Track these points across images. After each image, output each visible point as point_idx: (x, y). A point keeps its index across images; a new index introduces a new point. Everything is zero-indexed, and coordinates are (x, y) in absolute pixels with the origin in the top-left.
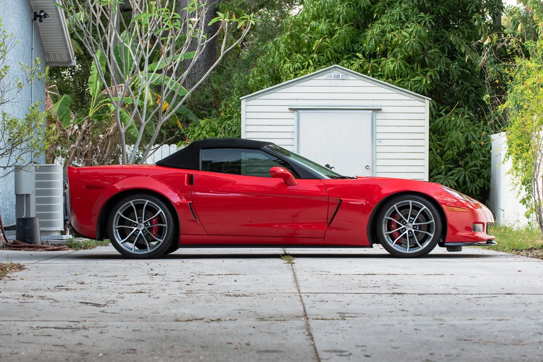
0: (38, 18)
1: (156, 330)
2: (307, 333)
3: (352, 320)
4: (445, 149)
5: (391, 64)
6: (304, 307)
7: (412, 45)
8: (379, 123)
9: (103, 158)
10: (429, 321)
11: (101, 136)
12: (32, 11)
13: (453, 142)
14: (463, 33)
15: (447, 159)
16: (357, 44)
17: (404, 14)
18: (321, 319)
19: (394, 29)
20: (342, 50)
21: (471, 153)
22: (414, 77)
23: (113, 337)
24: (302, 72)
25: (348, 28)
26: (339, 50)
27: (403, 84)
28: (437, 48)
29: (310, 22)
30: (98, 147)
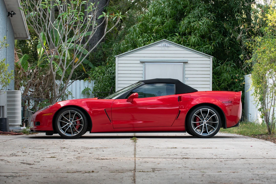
0: (10, 15)
1: (56, 177)
2: (133, 179)
3: (158, 172)
4: (221, 83)
5: (193, 39)
6: (135, 165)
7: (204, 29)
8: (186, 69)
9: (44, 87)
10: (197, 172)
11: (44, 76)
12: (7, 11)
13: (225, 79)
14: (231, 23)
15: (222, 88)
16: (176, 28)
17: (200, 13)
18: (142, 172)
19: (195, 21)
20: (168, 31)
21: (234, 85)
22: (205, 45)
23: (33, 181)
24: (147, 43)
25: (171, 21)
26: (166, 31)
27: (199, 49)
28: (217, 30)
29: (152, 17)
30: (42, 81)
